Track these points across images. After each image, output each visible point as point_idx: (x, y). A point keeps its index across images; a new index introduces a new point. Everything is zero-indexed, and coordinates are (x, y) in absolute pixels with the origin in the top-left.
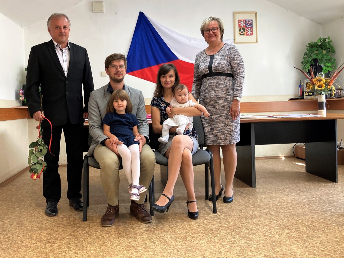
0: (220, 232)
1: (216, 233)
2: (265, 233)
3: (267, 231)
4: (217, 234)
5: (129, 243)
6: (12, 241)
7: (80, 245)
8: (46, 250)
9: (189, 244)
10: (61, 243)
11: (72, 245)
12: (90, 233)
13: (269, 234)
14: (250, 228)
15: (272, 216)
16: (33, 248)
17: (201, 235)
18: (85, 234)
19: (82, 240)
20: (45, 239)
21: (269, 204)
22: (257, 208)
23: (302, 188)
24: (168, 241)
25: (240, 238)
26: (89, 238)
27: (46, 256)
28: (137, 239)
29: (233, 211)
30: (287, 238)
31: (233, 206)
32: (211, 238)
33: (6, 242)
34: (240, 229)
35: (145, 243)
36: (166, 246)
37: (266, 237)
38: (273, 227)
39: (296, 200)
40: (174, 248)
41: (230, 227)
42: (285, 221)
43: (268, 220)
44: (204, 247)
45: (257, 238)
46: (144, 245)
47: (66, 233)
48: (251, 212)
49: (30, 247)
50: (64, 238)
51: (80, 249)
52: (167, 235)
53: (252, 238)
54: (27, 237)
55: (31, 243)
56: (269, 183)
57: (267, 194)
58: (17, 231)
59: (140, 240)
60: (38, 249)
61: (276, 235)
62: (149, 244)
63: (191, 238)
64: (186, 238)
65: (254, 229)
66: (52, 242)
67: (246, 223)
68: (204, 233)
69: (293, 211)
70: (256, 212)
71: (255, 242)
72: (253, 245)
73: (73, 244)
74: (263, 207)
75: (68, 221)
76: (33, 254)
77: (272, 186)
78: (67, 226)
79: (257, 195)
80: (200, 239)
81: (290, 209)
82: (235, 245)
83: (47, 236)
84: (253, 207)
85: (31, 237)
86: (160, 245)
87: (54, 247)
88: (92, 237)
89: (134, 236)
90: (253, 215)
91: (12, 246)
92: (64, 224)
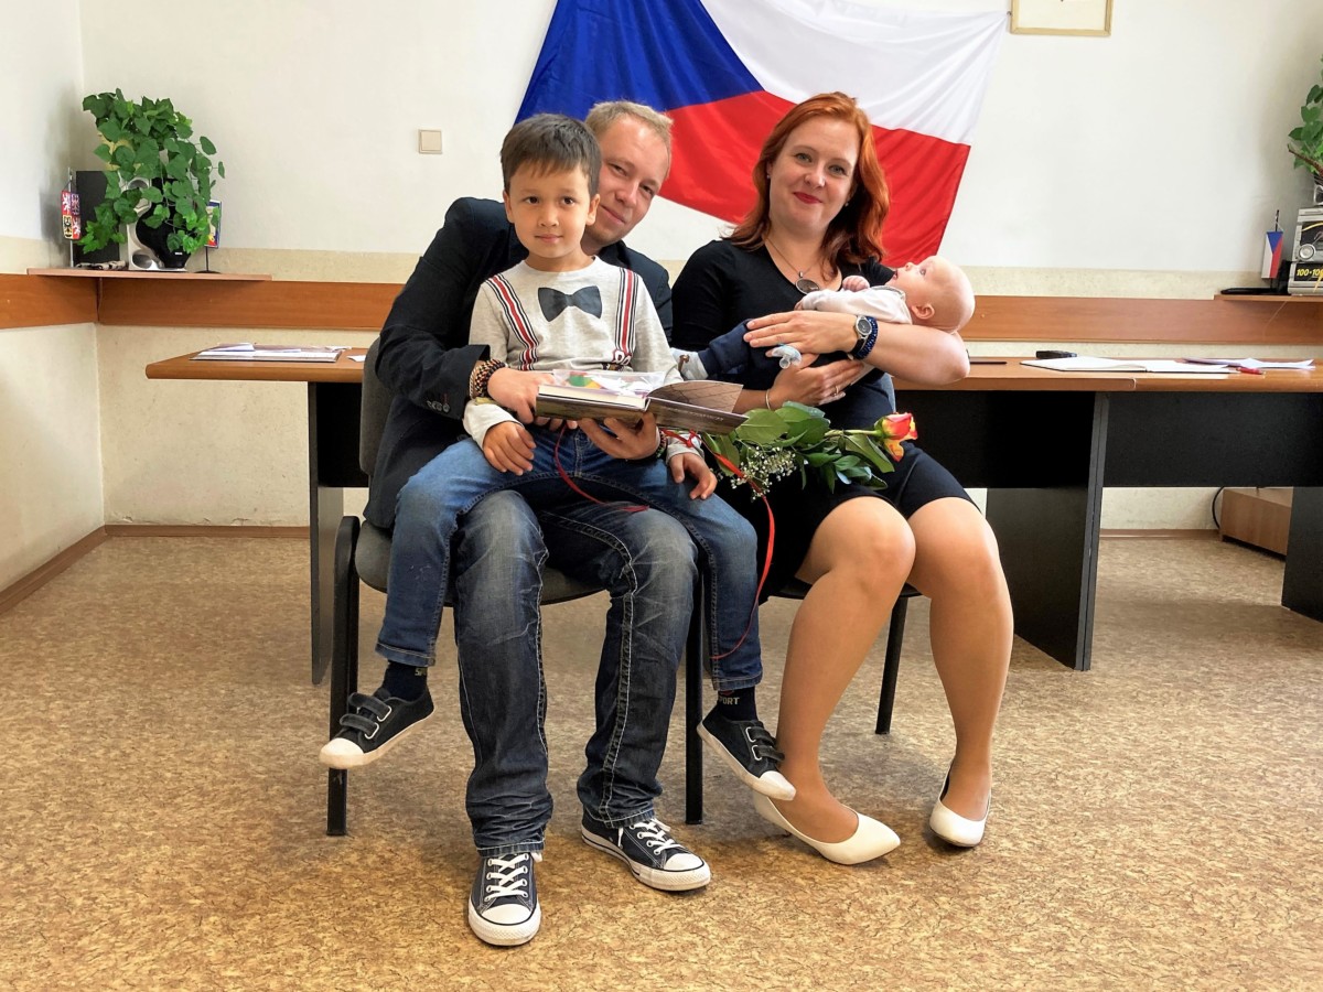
0: (987, 887)
1: (970, 889)
2: (1189, 899)
3: (1196, 892)
4: (977, 896)
5: (585, 926)
6: (47, 896)
7: (358, 931)
8: (208, 948)
9: (858, 944)
10: (270, 915)
11: (324, 929)
12: (398, 868)
13: (1211, 909)
14: (1114, 873)
15: (1198, 813)
16: (145, 934)
17: (905, 899)
18: (380, 874)
19: (365, 904)
20: (197, 890)
21: (1167, 752)
22: (1118, 769)
23: (1286, 681)
24: (760, 922)
25: (1087, 925)
26: (398, 894)
27: (210, 981)
28: (619, 908)
29: (1018, 779)
30: (1298, 934)
31: (1012, 754)
32: (951, 916)
33: (17, 894)
34: (1071, 874)
35: (657, 933)
36: (755, 953)
37: (1201, 925)
38: (1217, 874)
39: (1279, 739)
40: (794, 962)
41: (1026, 861)
42: (1261, 840)
43: (1183, 836)
44: (930, 966)
45: (1163, 929)
46: (656, 943)
47: (290, 863)
48: (1098, 792)
49: (130, 931)
50: (281, 891)
51: (364, 952)
52: (750, 892)
53: (1138, 925)
54: (115, 874)
55: (131, 905)
56: (1140, 652)
57: (1145, 702)
58: (68, 839)
59: (633, 916)
60: (168, 940)
61: (1244, 917)
62: (679, 939)
63: (862, 913)
64: (841, 913)
65: (1135, 875)
66: (230, 907)
67: (1093, 848)
68: (918, 890)
69: (1281, 790)
70: (1121, 792)
71: (1154, 946)
72: (1152, 963)
73: (326, 924)
74: (1145, 766)
75: (293, 802)
76: (146, 969)
77: (1156, 666)
78: (293, 825)
79: (1105, 704)
80: (902, 920)
81: (1268, 784)
82: (1072, 962)
83: (205, 875)
84: (1099, 762)
85: (131, 875)
86: (727, 946)
87: (241, 932)
88: (409, 888)
89: (601, 892)
90: (1111, 807)
91: (45, 920)
92: (278, 815)
